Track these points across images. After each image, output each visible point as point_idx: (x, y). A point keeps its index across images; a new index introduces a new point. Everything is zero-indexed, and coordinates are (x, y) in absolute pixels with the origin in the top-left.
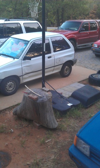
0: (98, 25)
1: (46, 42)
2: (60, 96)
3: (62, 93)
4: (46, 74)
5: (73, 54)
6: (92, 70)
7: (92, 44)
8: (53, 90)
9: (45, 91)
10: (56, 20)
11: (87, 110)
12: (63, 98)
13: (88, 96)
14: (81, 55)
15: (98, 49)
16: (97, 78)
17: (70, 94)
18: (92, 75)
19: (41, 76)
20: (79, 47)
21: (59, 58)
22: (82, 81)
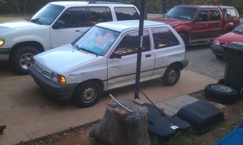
0: (221, 14)
1: (145, 34)
2: (160, 114)
3: (163, 109)
4: (141, 80)
5: (182, 53)
6: (210, 78)
7: (212, 41)
8: (150, 103)
9: (139, 104)
10: (161, 5)
11: (200, 138)
12: (165, 117)
13: (204, 117)
14: (195, 55)
15: (220, 48)
16: (218, 90)
17: (176, 111)
18: (210, 85)
19: (134, 82)
20: (193, 43)
21: (162, 58)
22: (195, 93)
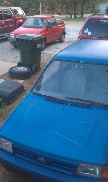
13: (10, 91)
16: (18, 70)
18: (11, 68)
22: (2, 76)
